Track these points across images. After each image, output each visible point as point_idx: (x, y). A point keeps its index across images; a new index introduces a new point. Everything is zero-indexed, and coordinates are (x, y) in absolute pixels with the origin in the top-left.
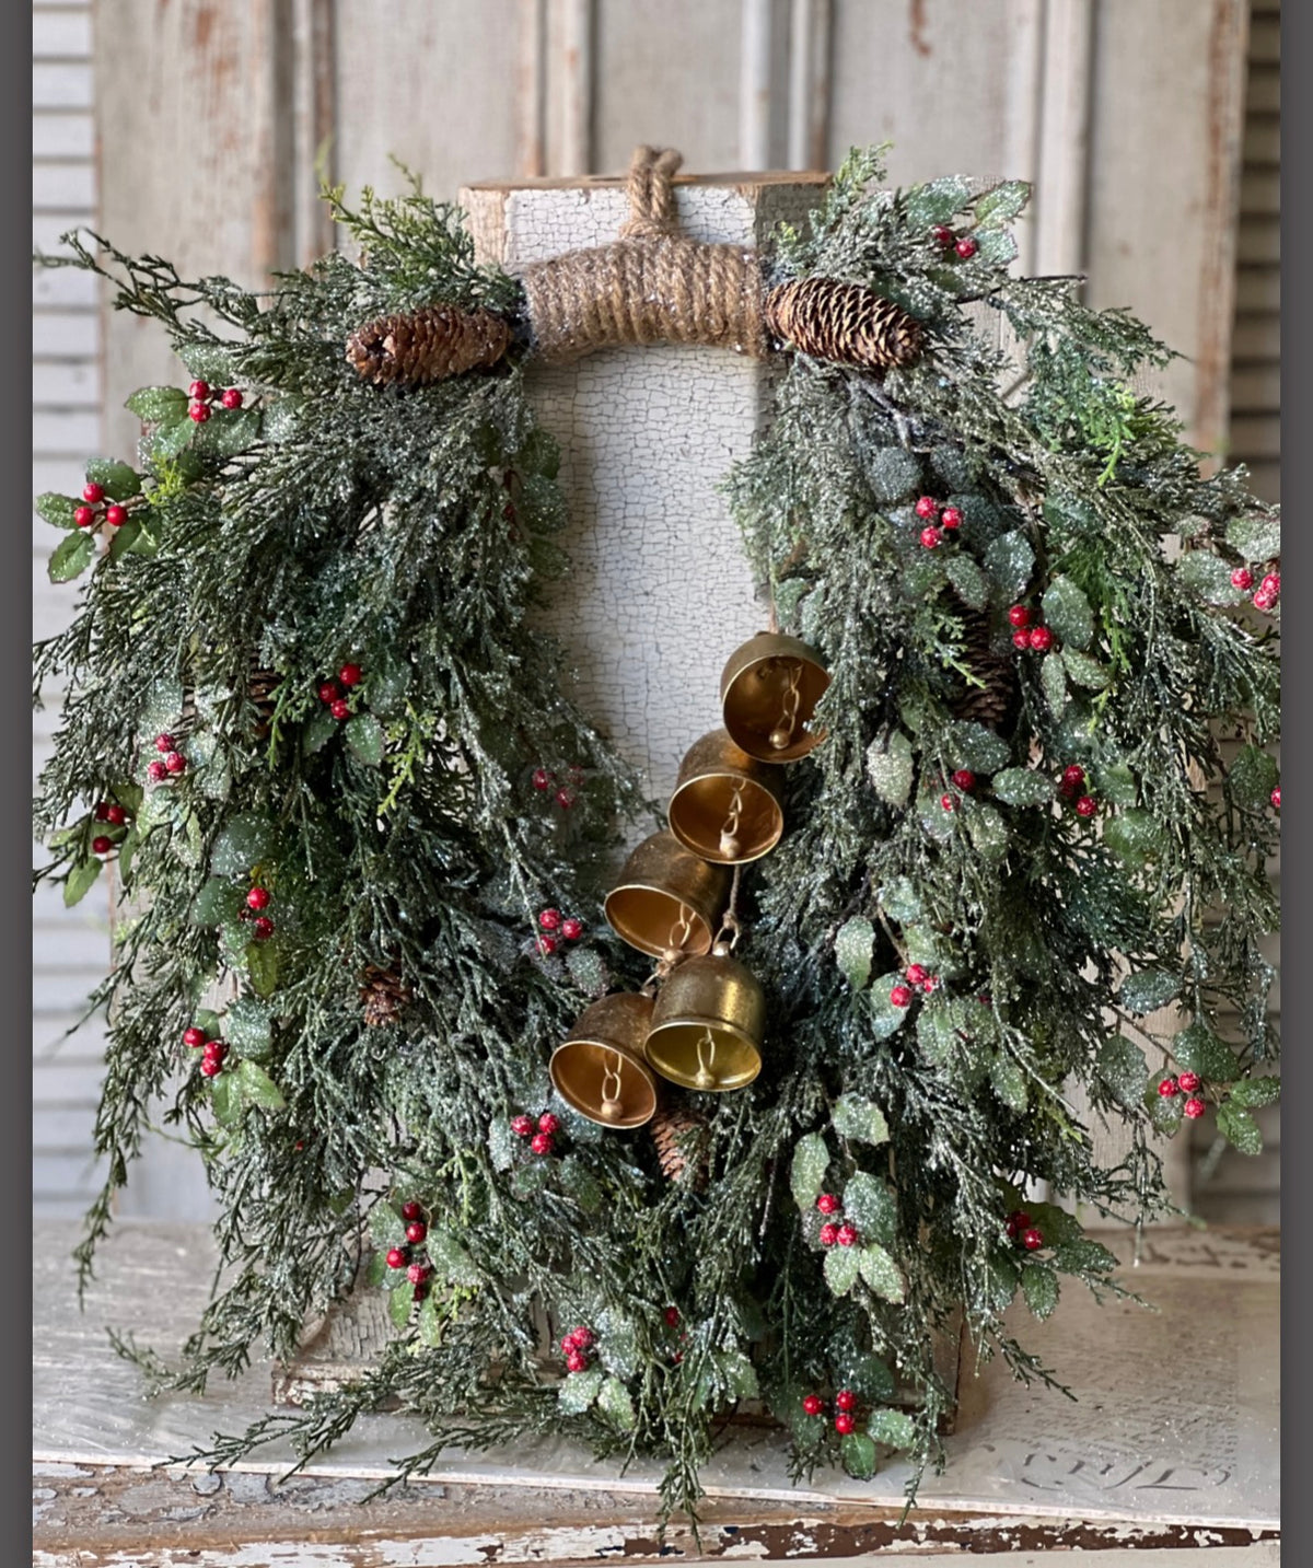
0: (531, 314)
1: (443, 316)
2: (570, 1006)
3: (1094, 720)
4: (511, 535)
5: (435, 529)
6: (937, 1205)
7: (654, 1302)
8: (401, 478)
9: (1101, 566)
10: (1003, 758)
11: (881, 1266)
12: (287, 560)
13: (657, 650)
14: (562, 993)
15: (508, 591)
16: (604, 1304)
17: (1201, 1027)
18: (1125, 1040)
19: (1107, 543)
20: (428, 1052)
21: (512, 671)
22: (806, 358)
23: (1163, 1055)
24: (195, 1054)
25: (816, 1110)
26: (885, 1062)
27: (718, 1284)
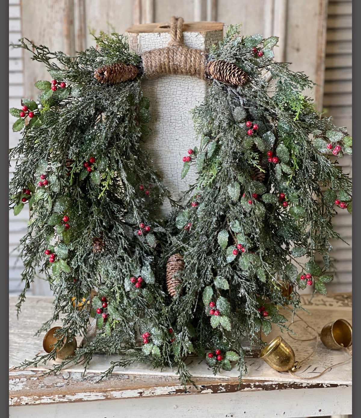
0: (144, 66)
1: (120, 66)
2: (147, 249)
3: (289, 182)
4: (136, 124)
5: (116, 123)
6: (241, 303)
7: (166, 327)
8: (107, 108)
9: (292, 141)
10: (265, 191)
11: (225, 321)
12: (77, 129)
14: (145, 245)
15: (135, 139)
16: (154, 326)
17: (312, 261)
18: (292, 264)
19: (294, 135)
20: (109, 259)
21: (135, 160)
22: (217, 81)
23: (302, 268)
24: (47, 256)
25: (210, 280)
26: (229, 269)
27: (183, 323)
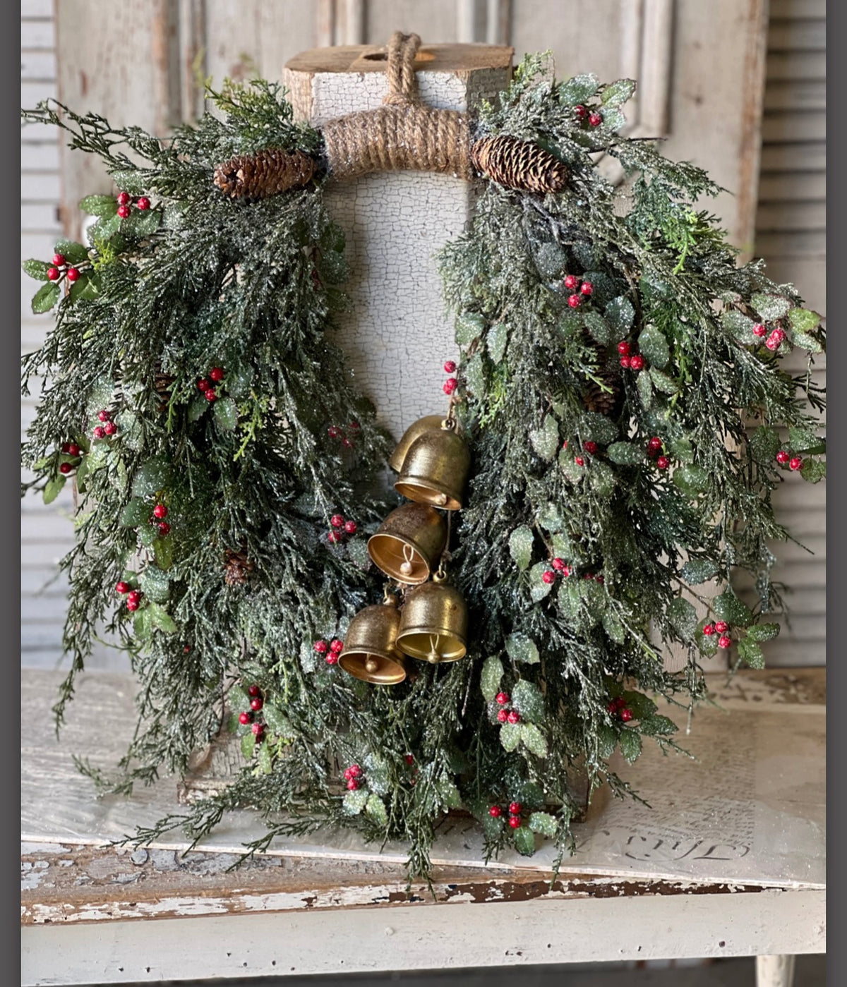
0: (328, 154)
1: (273, 156)
2: (349, 573)
3: (669, 411)
4: (315, 288)
5: (269, 286)
6: (570, 692)
7: (398, 752)
8: (247, 254)
9: (675, 318)
10: (614, 435)
11: (534, 736)
12: (178, 304)
13: (407, 353)
14: (345, 565)
15: (313, 322)
16: (369, 752)
17: (730, 593)
18: (684, 601)
19: (678, 304)
20: (264, 598)
21: (315, 370)
22: (497, 184)
23: (707, 609)
24: (123, 597)
25: (496, 641)
26: (538, 615)
27: (436, 742)
